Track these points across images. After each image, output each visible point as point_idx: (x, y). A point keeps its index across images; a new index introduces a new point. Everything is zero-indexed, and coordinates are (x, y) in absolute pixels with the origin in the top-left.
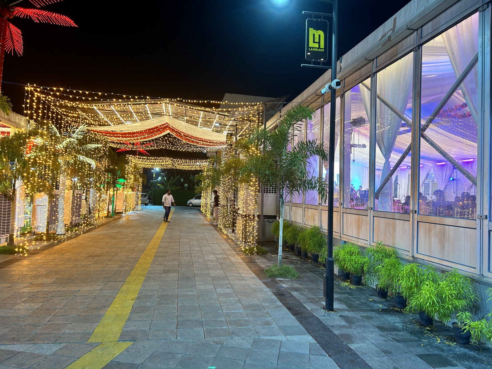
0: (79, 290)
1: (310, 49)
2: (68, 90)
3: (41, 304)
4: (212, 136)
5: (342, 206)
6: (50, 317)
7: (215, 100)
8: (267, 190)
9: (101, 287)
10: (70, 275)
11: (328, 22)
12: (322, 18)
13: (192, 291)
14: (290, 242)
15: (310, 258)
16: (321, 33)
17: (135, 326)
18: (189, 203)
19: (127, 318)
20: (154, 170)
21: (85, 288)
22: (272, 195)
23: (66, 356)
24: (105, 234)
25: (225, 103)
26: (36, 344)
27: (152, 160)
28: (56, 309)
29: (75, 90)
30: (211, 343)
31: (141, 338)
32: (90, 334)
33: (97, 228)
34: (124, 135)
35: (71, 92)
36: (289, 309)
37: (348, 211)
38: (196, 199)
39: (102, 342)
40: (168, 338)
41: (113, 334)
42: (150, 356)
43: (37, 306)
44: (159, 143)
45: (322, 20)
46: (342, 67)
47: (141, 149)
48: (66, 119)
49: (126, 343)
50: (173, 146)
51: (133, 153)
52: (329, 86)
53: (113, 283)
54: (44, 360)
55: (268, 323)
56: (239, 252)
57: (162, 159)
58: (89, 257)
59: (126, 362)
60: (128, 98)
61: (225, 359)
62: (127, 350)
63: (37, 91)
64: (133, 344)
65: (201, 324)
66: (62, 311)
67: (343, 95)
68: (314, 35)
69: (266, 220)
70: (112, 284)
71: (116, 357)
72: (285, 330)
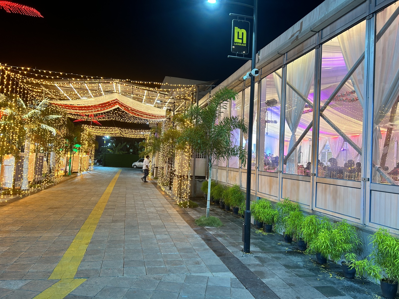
0: (41, 237)
1: (235, 44)
2: (34, 70)
3: (8, 248)
4: (154, 111)
5: (258, 169)
6: (16, 259)
7: (158, 82)
8: (199, 156)
9: (60, 234)
10: (33, 223)
11: (249, 23)
12: (245, 19)
13: (136, 237)
14: (216, 198)
15: (231, 211)
16: (244, 31)
17: (88, 266)
18: (134, 166)
19: (82, 259)
20: (105, 137)
21: (46, 235)
22: (202, 160)
23: (30, 291)
24: (63, 190)
25: (166, 84)
26: (4, 280)
27: (104, 130)
28: (22, 252)
29: (40, 69)
30: (152, 279)
31: (94, 275)
32: (51, 273)
33: (56, 185)
34: (81, 108)
36: (215, 251)
37: (263, 173)
38: (139, 162)
39: (61, 279)
40: (116, 275)
41: (70, 272)
42: (101, 290)
43: (5, 249)
44: (110, 115)
45: (245, 21)
46: (259, 58)
47: (95, 120)
48: (32, 94)
49: (81, 279)
50: (121, 118)
51: (88, 123)
52: (250, 74)
53: (70, 230)
54: (12, 294)
55: (198, 263)
56: (175, 206)
57: (112, 129)
58: (49, 208)
59: (81, 295)
60: (85, 78)
61: (163, 292)
62: (82, 285)
63: (7, 70)
64: (87, 280)
65: (144, 264)
66: (27, 253)
67: (260, 81)
68: (238, 32)
69: (197, 180)
70: (68, 231)
71: (72, 291)
72: (212, 269)
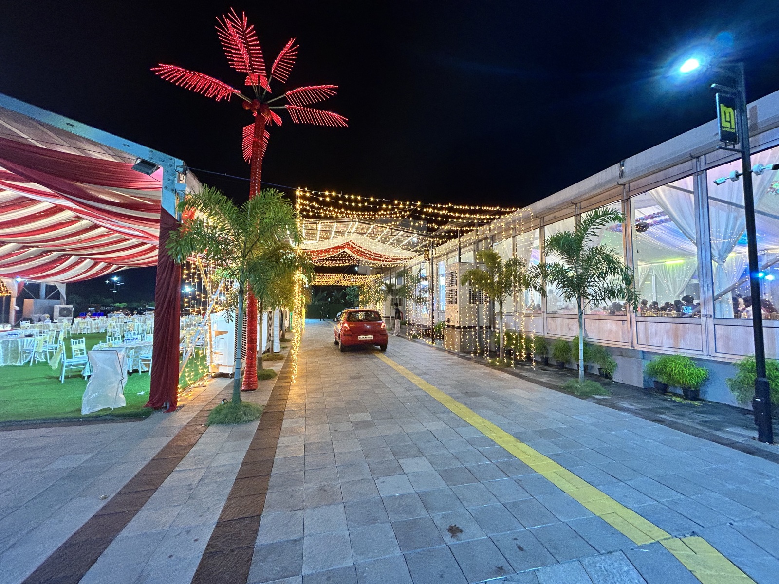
2: (340, 196)
16: (731, 110)
22: (485, 306)
35: (343, 199)
46: (624, 171)
68: (725, 112)
